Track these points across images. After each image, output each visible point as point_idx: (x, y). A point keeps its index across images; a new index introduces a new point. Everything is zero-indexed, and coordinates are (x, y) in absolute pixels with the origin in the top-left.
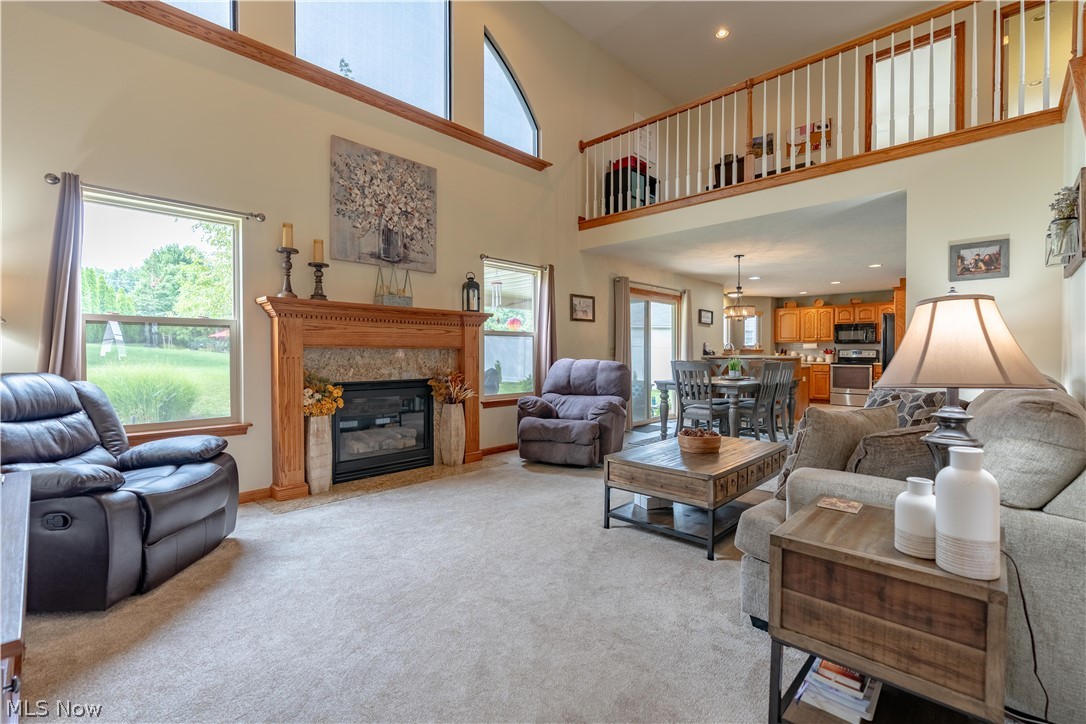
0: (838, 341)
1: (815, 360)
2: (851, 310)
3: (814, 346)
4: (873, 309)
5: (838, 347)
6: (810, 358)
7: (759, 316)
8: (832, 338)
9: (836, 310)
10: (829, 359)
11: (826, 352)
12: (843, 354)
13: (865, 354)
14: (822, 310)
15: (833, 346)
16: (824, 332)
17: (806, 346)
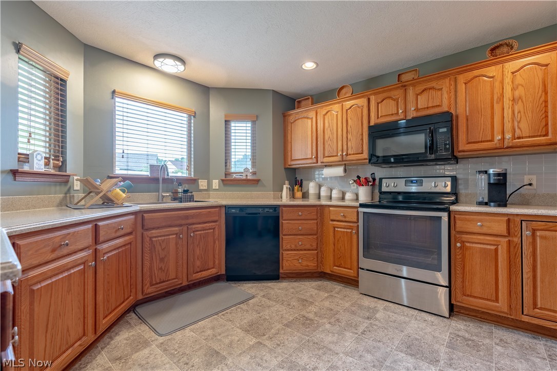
0: (375, 159)
1: (343, 199)
2: (398, 93)
3: (339, 171)
4: (445, 84)
5: (380, 172)
6: (335, 194)
7: (254, 123)
8: (365, 155)
9: (373, 98)
10: (364, 194)
11: (359, 182)
12: (389, 186)
13: (429, 186)
14: (348, 104)
15: (368, 171)
16: (353, 145)
17: (327, 172)
